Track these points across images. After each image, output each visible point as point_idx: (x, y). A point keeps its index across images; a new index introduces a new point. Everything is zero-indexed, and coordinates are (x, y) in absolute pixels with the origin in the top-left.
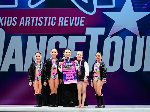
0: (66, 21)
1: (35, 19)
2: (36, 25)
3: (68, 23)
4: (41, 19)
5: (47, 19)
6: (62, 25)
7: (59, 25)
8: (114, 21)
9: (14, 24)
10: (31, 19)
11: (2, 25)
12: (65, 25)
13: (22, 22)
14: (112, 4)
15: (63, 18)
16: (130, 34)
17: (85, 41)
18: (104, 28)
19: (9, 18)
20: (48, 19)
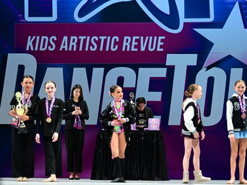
0: (134, 43)
1: (85, 40)
2: (87, 49)
3: (138, 46)
4: (95, 39)
5: (105, 39)
6: (128, 49)
7: (124, 49)
8: (213, 44)
9: (52, 47)
10: (79, 40)
11: (32, 49)
12: (133, 49)
13: (64, 45)
14: (208, 16)
15: (129, 38)
16: (238, 64)
17: (165, 76)
18: (197, 55)
19: (43, 38)
20: (105, 41)
